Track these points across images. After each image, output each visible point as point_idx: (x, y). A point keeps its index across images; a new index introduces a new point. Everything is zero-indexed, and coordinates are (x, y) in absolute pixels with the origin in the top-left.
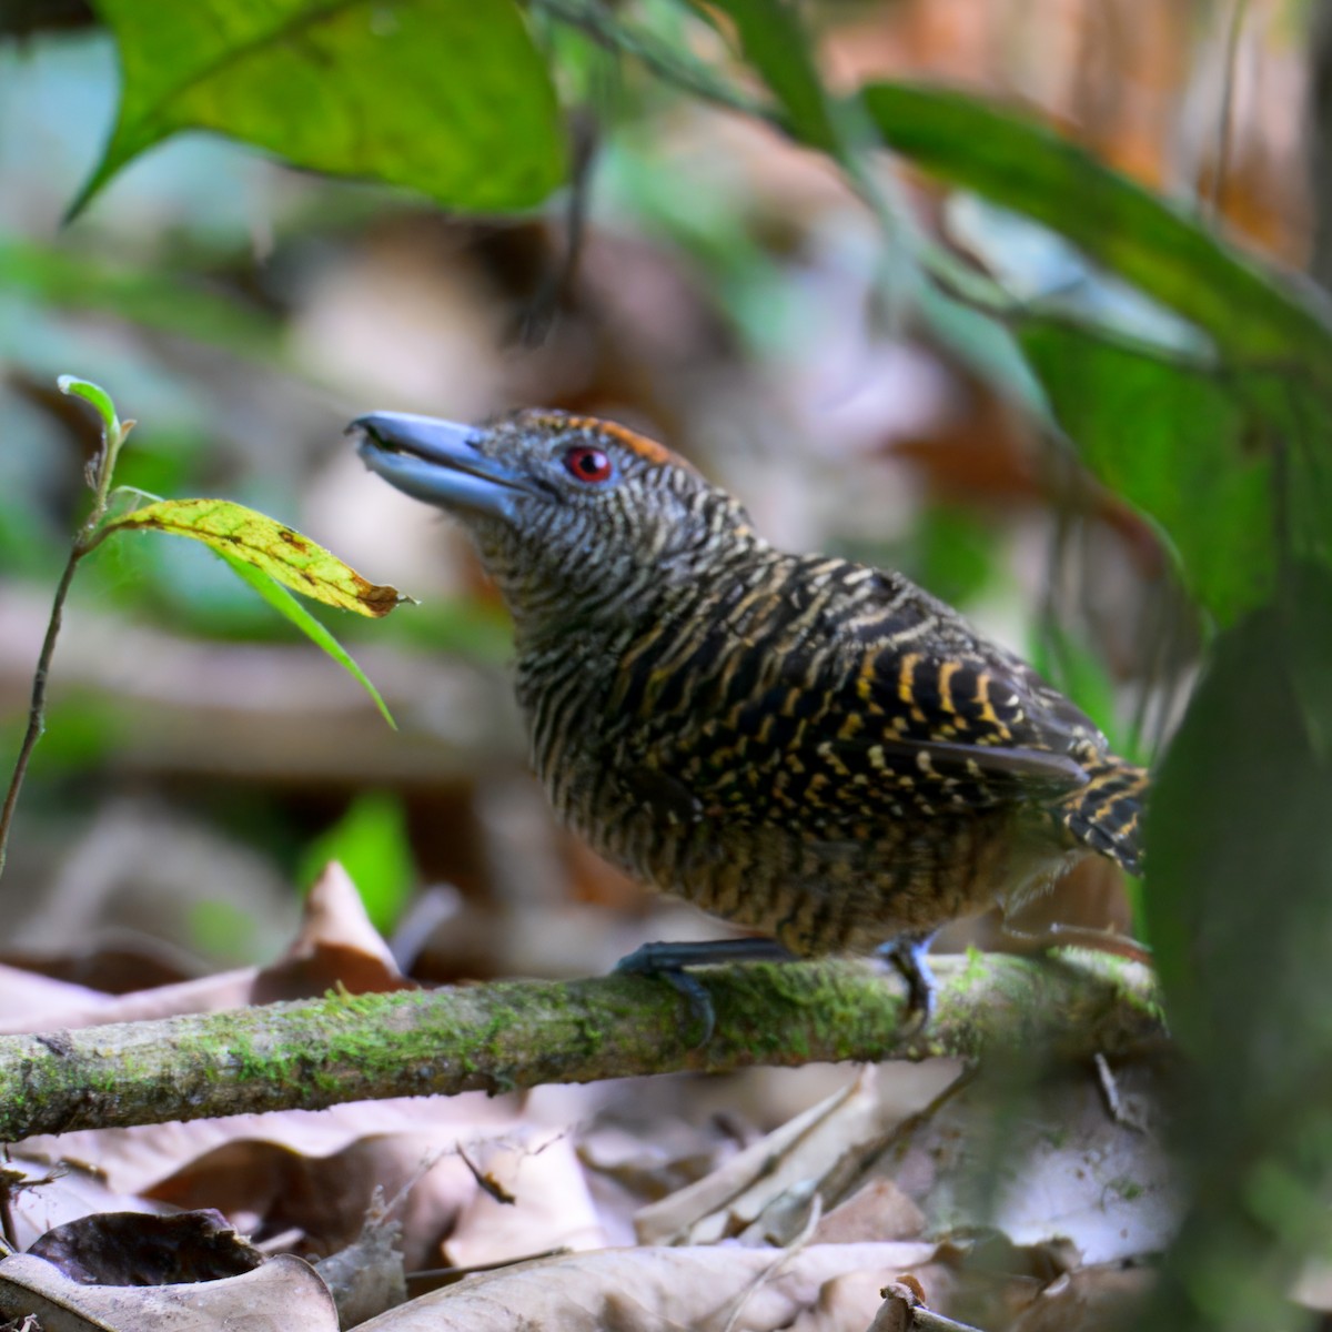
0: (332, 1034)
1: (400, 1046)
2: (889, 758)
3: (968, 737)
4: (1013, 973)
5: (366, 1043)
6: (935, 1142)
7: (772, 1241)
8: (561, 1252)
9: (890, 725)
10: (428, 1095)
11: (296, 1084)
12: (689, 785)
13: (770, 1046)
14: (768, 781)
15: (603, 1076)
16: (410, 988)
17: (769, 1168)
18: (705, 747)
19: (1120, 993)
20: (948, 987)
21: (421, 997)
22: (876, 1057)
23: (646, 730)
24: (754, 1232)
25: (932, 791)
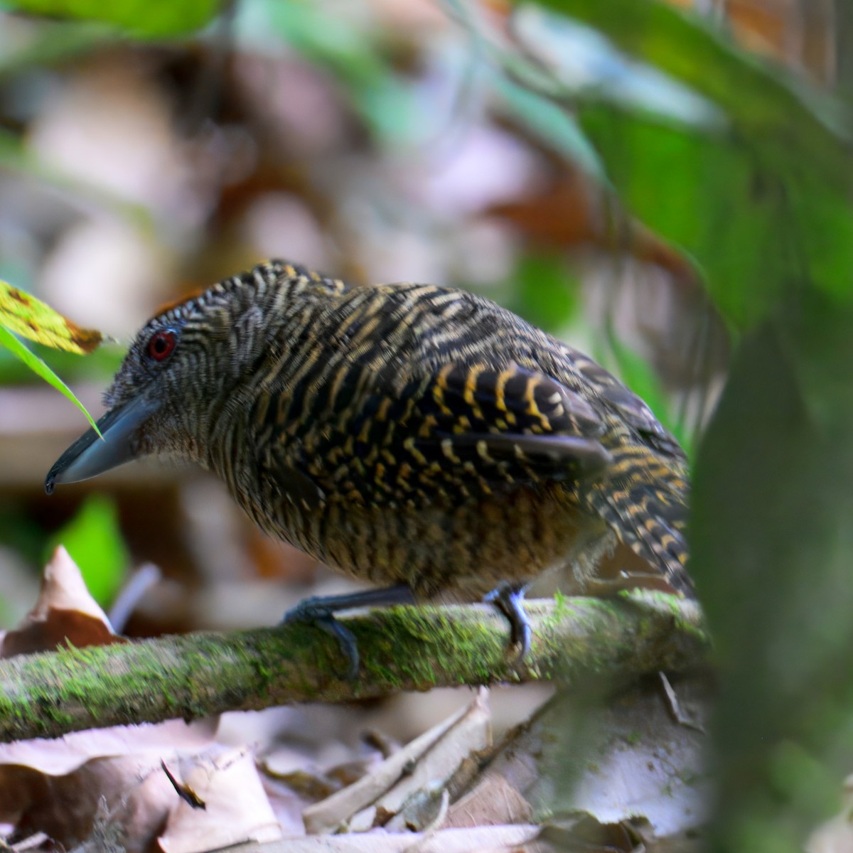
0: (64, 679)
1: (116, 686)
2: (457, 449)
3: (517, 429)
4: (592, 612)
5: (89, 685)
6: (535, 746)
7: (411, 828)
8: (248, 842)
9: (458, 423)
10: (138, 723)
11: (37, 719)
12: (315, 479)
13: (405, 676)
14: (371, 471)
15: (275, 703)
16: (122, 641)
17: (407, 772)
18: (324, 447)
19: (677, 624)
20: (542, 624)
21: (132, 648)
22: (488, 681)
23: (283, 438)
24: (398, 822)
25: (490, 473)
